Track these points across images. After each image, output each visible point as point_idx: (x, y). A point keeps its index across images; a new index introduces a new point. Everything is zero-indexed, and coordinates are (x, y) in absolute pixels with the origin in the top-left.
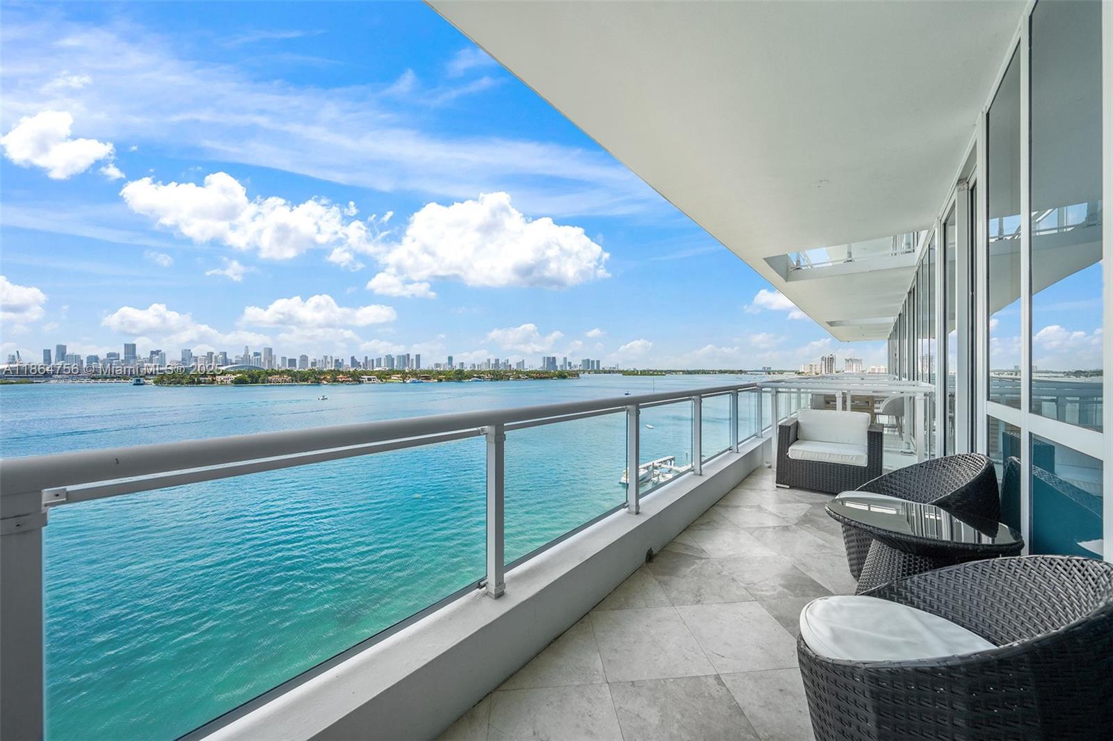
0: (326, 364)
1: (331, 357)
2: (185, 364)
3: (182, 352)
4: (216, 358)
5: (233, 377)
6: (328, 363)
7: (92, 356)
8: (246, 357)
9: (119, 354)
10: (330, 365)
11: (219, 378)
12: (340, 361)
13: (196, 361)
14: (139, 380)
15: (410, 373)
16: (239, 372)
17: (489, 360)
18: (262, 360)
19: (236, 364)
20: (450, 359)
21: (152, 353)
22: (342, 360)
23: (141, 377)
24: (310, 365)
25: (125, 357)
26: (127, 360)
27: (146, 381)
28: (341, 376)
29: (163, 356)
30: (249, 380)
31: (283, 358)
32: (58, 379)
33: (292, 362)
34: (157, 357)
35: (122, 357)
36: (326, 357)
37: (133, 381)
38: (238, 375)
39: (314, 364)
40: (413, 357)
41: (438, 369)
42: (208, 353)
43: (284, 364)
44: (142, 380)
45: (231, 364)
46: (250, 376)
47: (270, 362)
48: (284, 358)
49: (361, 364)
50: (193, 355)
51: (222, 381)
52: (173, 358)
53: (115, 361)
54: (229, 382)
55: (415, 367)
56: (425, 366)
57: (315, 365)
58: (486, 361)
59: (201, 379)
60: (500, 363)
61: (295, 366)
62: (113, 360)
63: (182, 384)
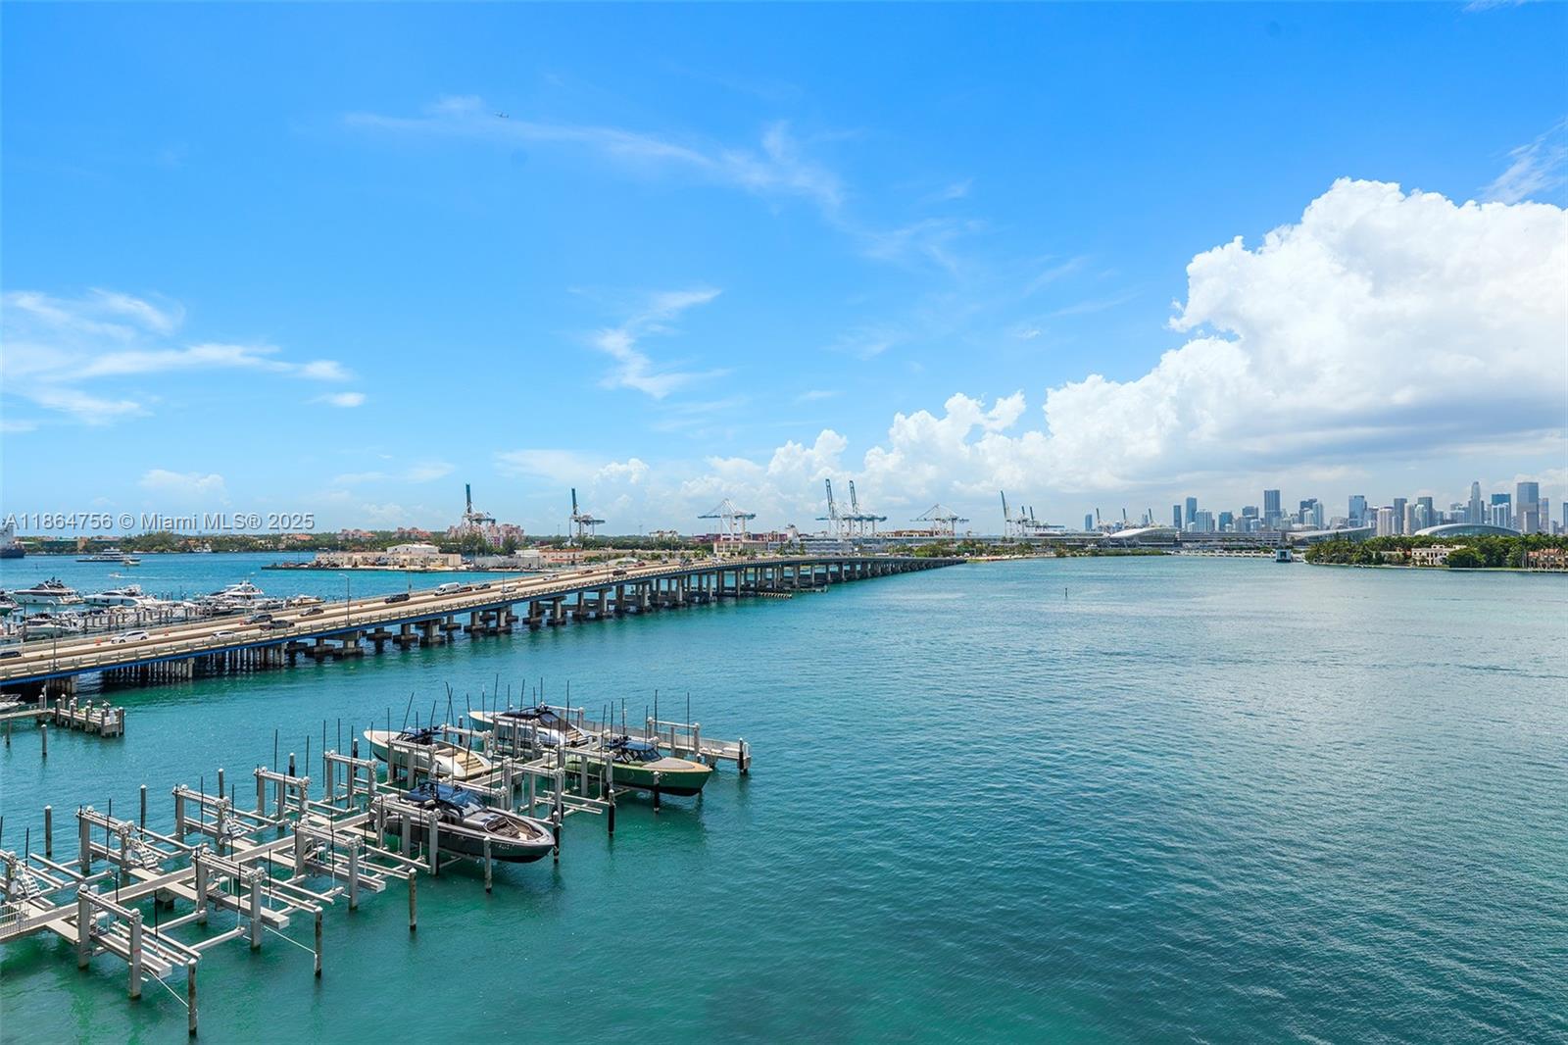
2: (1352, 524)
3: (1350, 501)
4: (1411, 509)
5: (1447, 551)
7: (1225, 513)
8: (1476, 505)
9: (1257, 509)
11: (1417, 553)
13: (1374, 517)
14: (1284, 554)
16: (1460, 541)
18: (1514, 513)
19: (1451, 522)
21: (1303, 504)
23: (1287, 547)
25: (1266, 513)
26: (1267, 520)
27: (1295, 555)
29: (1319, 509)
30: (1482, 558)
32: (1189, 549)
34: (1311, 512)
35: (1262, 515)
37: (1276, 554)
38: (1458, 547)
42: (1396, 500)
44: (1290, 554)
45: (1443, 522)
46: (1483, 550)
47: (1533, 516)
50: (1369, 506)
51: (1423, 560)
52: (1335, 514)
53: (1252, 521)
54: (1437, 560)
59: (1383, 553)
62: (1249, 518)
63: (1351, 562)
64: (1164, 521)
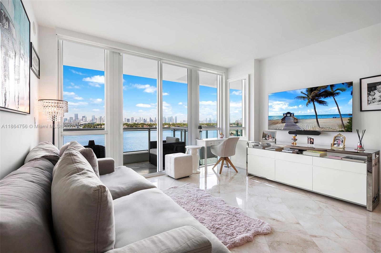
0: (140, 121)
1: (142, 118)
2: (92, 121)
3: (92, 117)
4: (103, 118)
6: (141, 120)
7: (65, 118)
9: (73, 118)
10: (142, 121)
13: (96, 120)
15: (172, 124)
17: (207, 119)
21: (83, 117)
22: (146, 119)
23: (79, 126)
24: (134, 121)
25: (75, 119)
26: (75, 120)
28: (145, 126)
29: (86, 118)
31: (125, 118)
33: (128, 120)
34: (84, 118)
35: (74, 119)
36: (140, 118)
39: (136, 121)
40: (174, 118)
41: (185, 123)
42: (100, 117)
43: (125, 121)
48: (125, 119)
49: (154, 121)
50: (95, 118)
52: (89, 120)
53: (72, 120)
55: (174, 122)
56: (178, 122)
57: (137, 121)
58: (205, 119)
59: (97, 127)
60: (212, 120)
61: (129, 122)
62: (71, 120)
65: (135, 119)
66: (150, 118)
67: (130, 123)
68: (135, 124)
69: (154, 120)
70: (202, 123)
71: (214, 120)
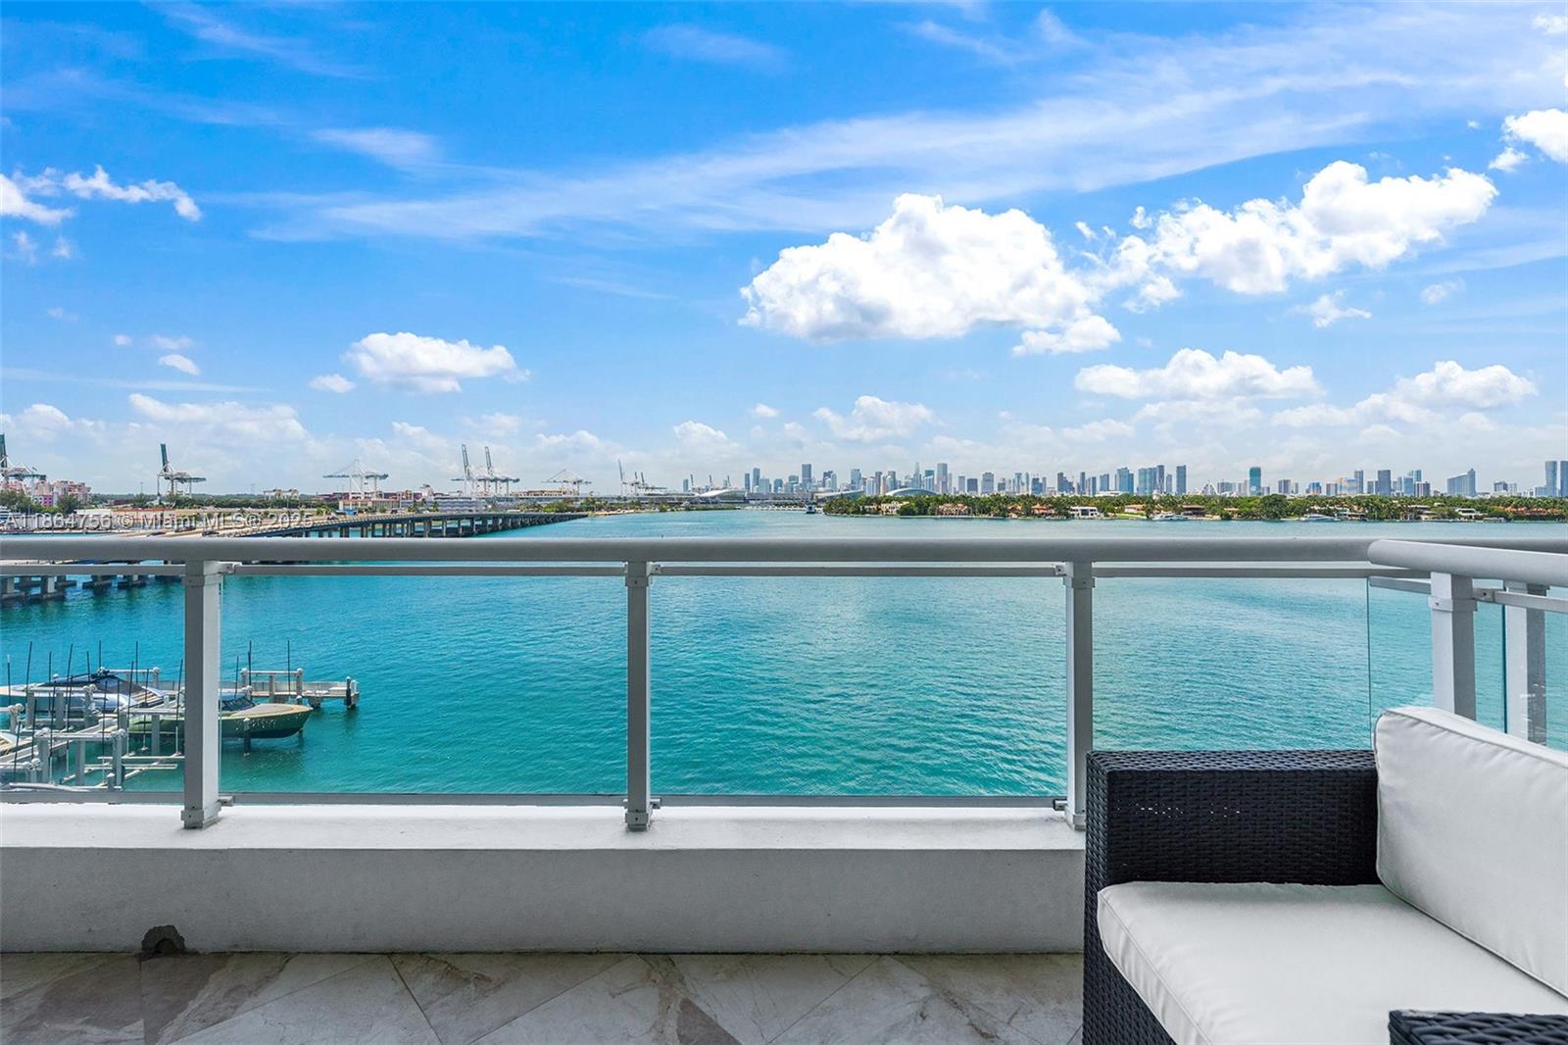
0: (1019, 487)
1: (1027, 475)
2: (853, 488)
3: (852, 473)
4: (884, 479)
5: (899, 505)
6: (1023, 484)
7: (778, 480)
8: (917, 478)
9: (798, 477)
10: (1025, 486)
11: (884, 507)
12: (1041, 481)
13: (865, 483)
14: (810, 508)
15: (1161, 501)
16: (906, 500)
17: (1360, 475)
18: (936, 482)
19: (905, 487)
20: (1255, 473)
21: (825, 474)
22: (1044, 479)
23: (814, 503)
24: (996, 489)
25: (803, 480)
26: (803, 485)
27: (817, 509)
28: (1038, 506)
29: (834, 477)
30: (916, 509)
31: (960, 477)
32: (753, 505)
33: (973, 483)
34: (829, 480)
35: (800, 482)
36: (1019, 476)
37: (806, 509)
38: (905, 503)
39: (1001, 486)
40: (1170, 470)
41: (1227, 494)
42: (877, 473)
43: (962, 488)
44: (815, 508)
45: (901, 487)
46: (917, 505)
47: (944, 483)
48: (962, 478)
49: (1075, 486)
50: (862, 477)
51: (887, 511)
52: (842, 484)
53: (794, 485)
54: (894, 513)
55: (1174, 491)
56: (1194, 488)
57: (1004, 489)
59: (866, 507)
61: (976, 489)
62: (792, 484)
63: (848, 513)
64: (738, 485)
65: (997, 481)
66: (1061, 475)
67: (980, 493)
68: (997, 498)
69: (1076, 481)
70: (1332, 494)
71: (1409, 481)
